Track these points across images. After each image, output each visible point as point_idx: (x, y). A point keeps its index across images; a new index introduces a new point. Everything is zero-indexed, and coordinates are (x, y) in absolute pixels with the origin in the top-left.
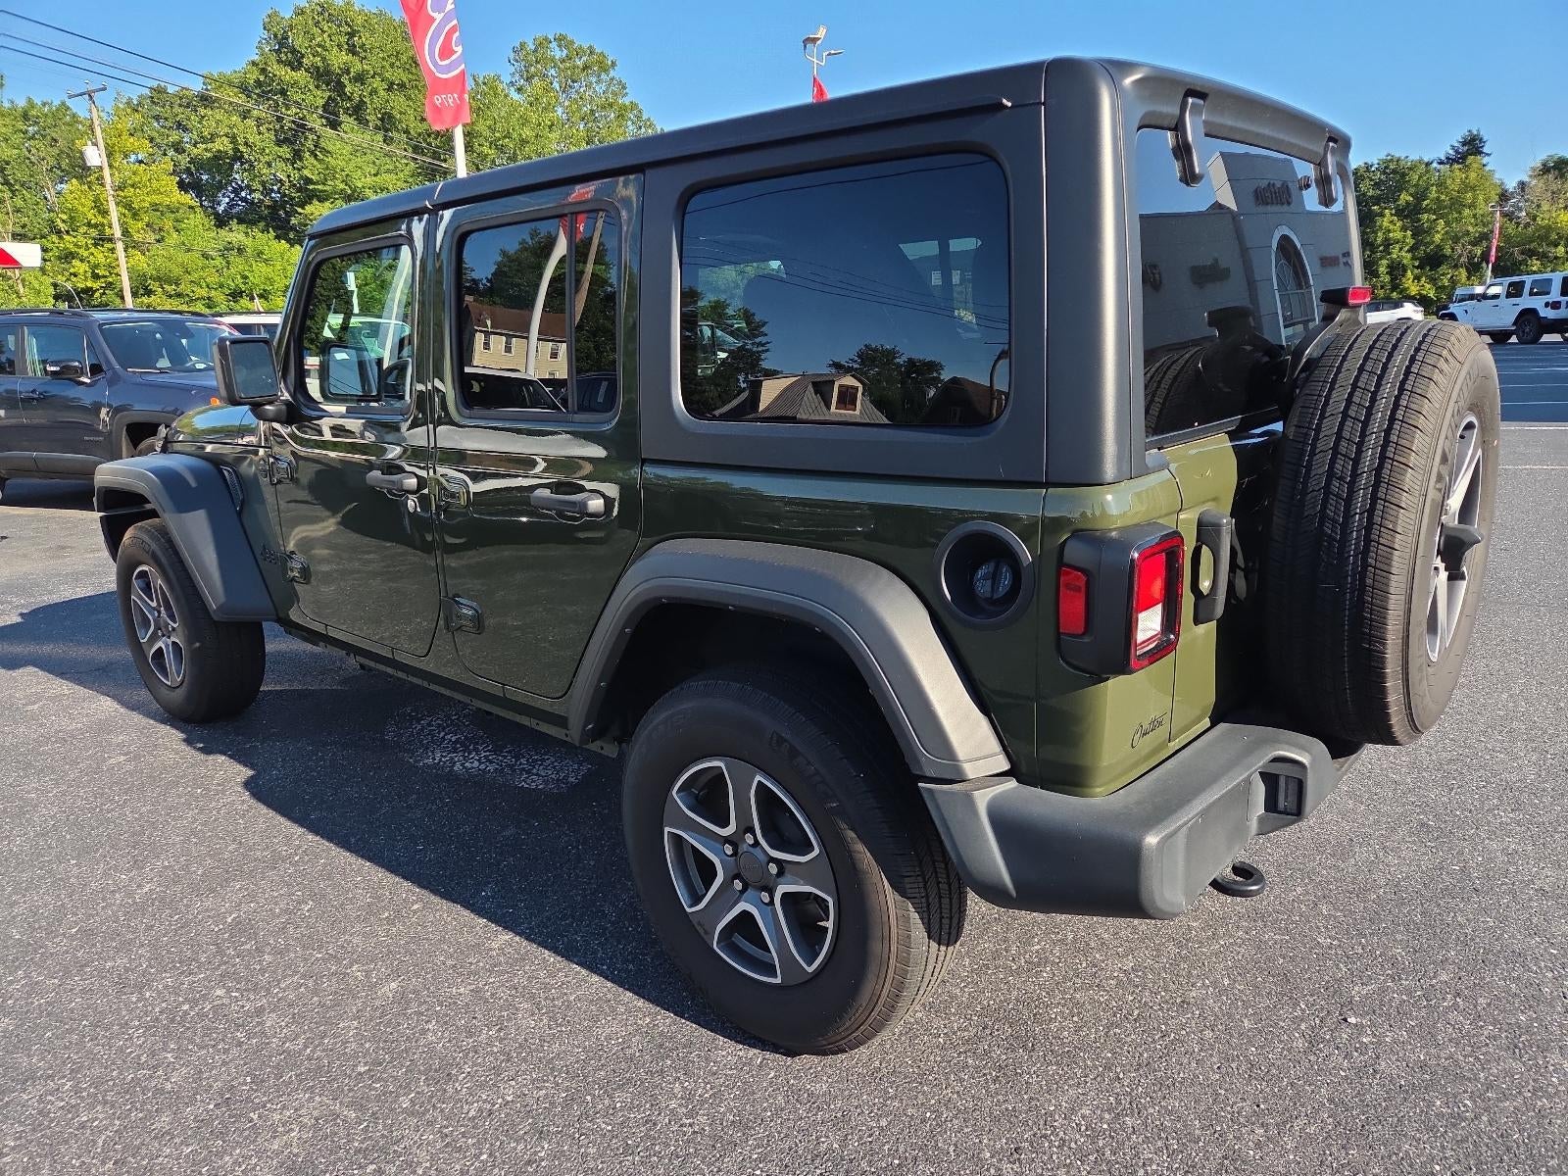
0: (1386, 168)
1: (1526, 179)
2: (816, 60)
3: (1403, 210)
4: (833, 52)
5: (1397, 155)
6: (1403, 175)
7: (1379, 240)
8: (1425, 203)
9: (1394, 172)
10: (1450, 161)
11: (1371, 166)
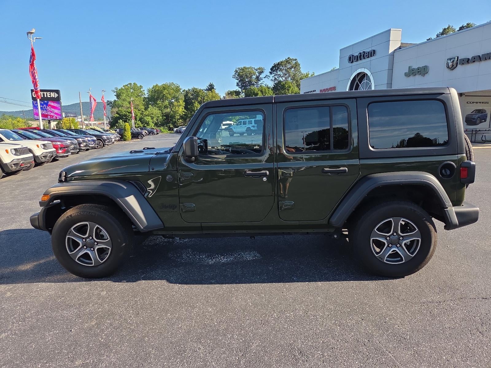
0: (194, 90)
1: (225, 96)
2: (32, 39)
3: (199, 102)
4: (38, 38)
5: (196, 88)
6: (198, 93)
7: (195, 109)
8: (204, 100)
9: (196, 92)
10: (207, 90)
11: (190, 90)
